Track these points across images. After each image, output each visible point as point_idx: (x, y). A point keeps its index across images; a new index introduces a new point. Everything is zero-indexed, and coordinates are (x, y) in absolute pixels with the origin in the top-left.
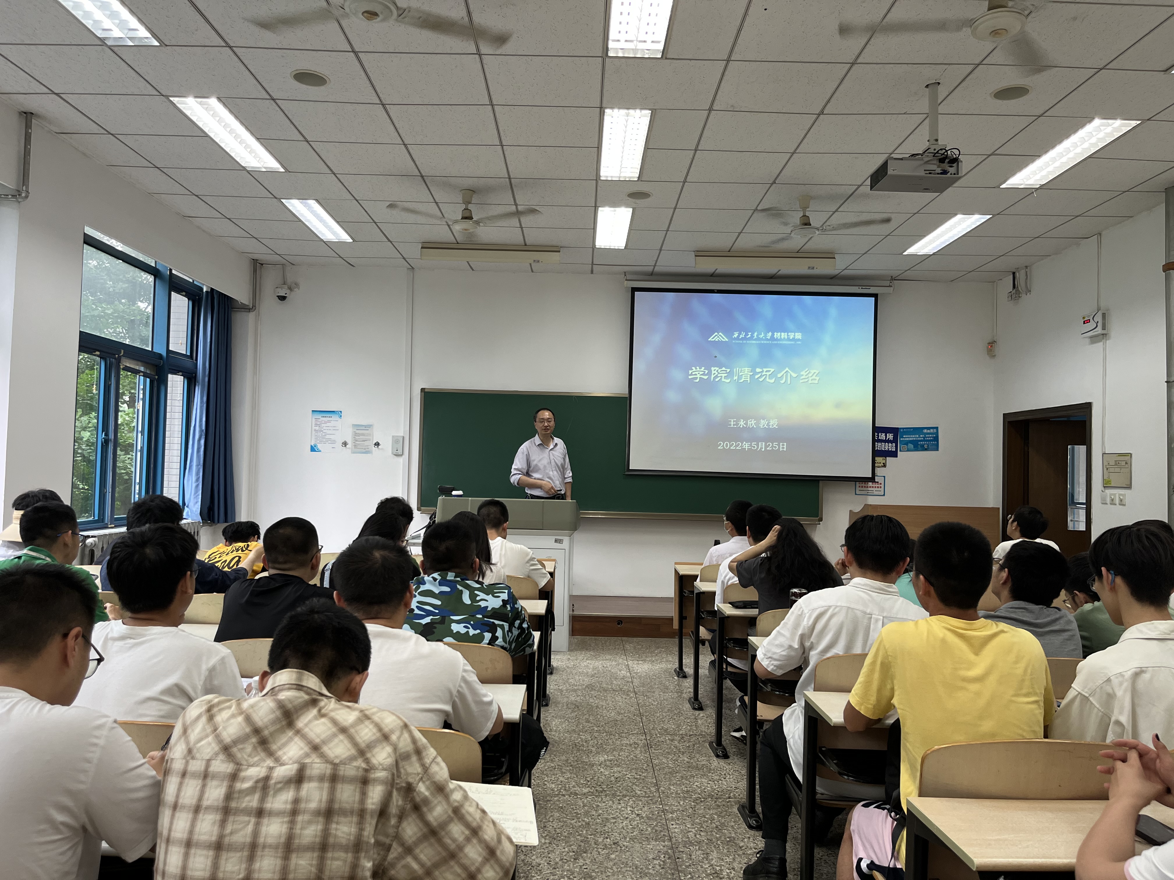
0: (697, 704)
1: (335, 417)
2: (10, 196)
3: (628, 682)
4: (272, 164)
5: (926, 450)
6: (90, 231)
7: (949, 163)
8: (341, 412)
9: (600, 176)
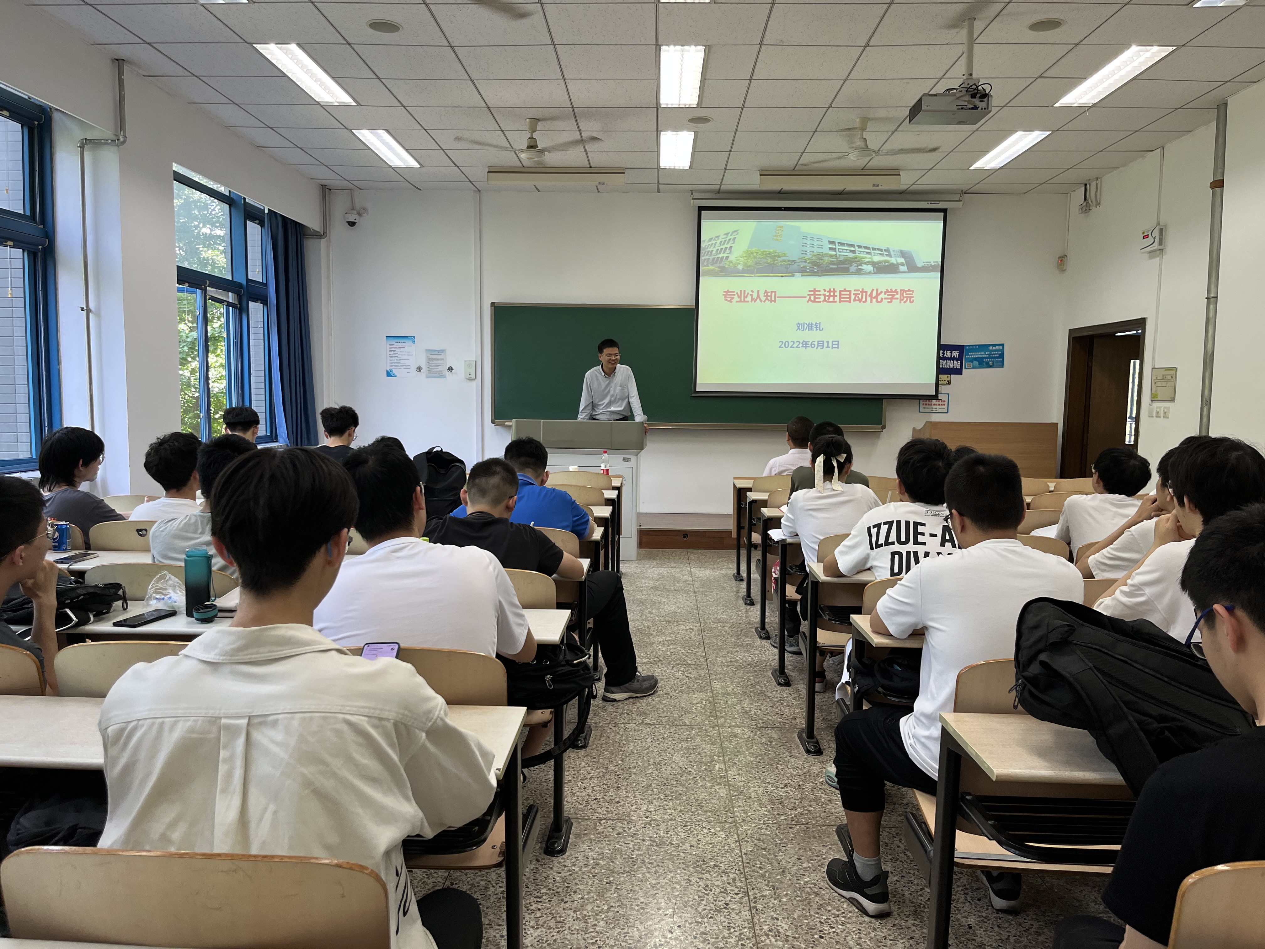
0: (749, 600)
1: (408, 343)
2: (110, 141)
3: (689, 584)
4: (345, 98)
5: (991, 367)
6: (176, 167)
7: (980, 97)
8: (414, 337)
9: (660, 104)
